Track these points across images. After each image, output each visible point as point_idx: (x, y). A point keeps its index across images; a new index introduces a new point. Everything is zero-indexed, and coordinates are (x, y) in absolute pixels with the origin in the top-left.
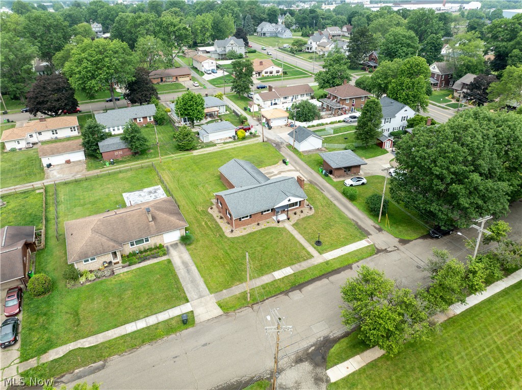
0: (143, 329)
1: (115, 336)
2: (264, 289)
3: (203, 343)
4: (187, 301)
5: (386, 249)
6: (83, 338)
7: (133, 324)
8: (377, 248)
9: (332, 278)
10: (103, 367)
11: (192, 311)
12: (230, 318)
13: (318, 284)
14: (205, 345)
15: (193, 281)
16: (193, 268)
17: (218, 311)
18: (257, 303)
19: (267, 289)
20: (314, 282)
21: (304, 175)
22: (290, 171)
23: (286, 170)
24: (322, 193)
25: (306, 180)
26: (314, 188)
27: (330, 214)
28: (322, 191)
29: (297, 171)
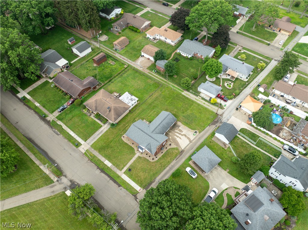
0: (72, 136)
1: (68, 131)
2: (98, 160)
3: (71, 153)
4: (85, 142)
5: (137, 198)
6: (65, 125)
7: (73, 133)
8: (136, 195)
9: (111, 182)
10: (58, 135)
11: (82, 145)
12: (82, 156)
13: (106, 177)
14: (70, 154)
15: (94, 138)
16: (101, 135)
17: (84, 152)
18: (91, 161)
19: (98, 161)
20: (107, 176)
21: (188, 147)
22: (188, 138)
23: (188, 137)
24: (173, 160)
25: (183, 149)
26: (176, 155)
27: (155, 169)
28: (175, 159)
29: (191, 142)
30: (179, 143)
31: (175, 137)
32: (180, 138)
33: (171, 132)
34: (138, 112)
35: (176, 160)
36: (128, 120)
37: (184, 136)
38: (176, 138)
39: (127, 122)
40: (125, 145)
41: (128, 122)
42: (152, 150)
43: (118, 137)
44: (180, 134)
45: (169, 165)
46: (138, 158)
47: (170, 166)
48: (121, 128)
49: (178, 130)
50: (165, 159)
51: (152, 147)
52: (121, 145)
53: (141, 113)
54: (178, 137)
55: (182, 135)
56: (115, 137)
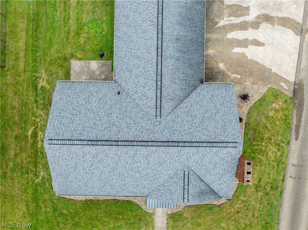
21: (304, 58)
22: (286, 22)
23: (280, 15)
24: (288, 143)
25: (292, 79)
26: (286, 119)
27: (253, 215)
28: (293, 136)
29: (300, 31)
30: (267, 63)
31: (237, 50)
32: (257, 43)
33: (209, 40)
34: (21, 44)
35: (297, 139)
36: (13, 108)
37: (265, 27)
38: (244, 54)
39: (17, 118)
40: (90, 208)
41: (21, 117)
42: (215, 187)
43: (45, 201)
44: (244, 26)
45: (284, 169)
46: (171, 223)
47: (291, 171)
48: (19, 160)
49: (226, 12)
50: (261, 161)
51: (208, 179)
52: (76, 219)
53: (36, 38)
54: (244, 43)
55: (255, 25)
56: (32, 206)
